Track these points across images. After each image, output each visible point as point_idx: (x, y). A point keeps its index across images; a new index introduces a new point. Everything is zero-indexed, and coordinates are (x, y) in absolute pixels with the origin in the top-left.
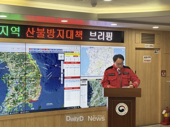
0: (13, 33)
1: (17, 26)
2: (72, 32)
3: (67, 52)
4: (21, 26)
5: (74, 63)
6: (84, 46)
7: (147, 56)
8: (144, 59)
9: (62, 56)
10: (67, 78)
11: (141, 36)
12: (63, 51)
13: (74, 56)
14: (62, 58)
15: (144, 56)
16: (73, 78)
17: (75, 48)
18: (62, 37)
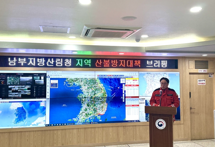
0: (86, 64)
1: (88, 59)
2: (131, 62)
3: (127, 77)
4: (91, 59)
5: (134, 85)
6: (142, 72)
7: (202, 80)
8: (198, 82)
9: (123, 80)
10: (128, 97)
11: (194, 62)
12: (124, 76)
13: (133, 80)
14: (123, 81)
15: (198, 80)
16: (132, 97)
17: (135, 74)
18: (124, 65)
